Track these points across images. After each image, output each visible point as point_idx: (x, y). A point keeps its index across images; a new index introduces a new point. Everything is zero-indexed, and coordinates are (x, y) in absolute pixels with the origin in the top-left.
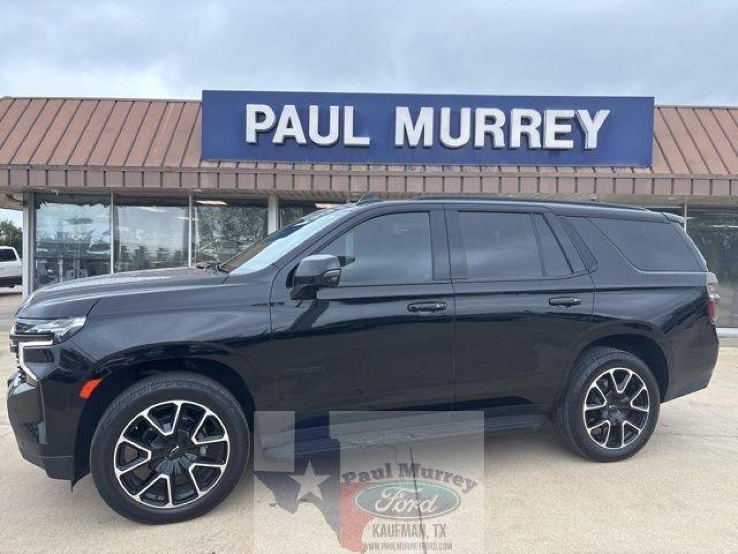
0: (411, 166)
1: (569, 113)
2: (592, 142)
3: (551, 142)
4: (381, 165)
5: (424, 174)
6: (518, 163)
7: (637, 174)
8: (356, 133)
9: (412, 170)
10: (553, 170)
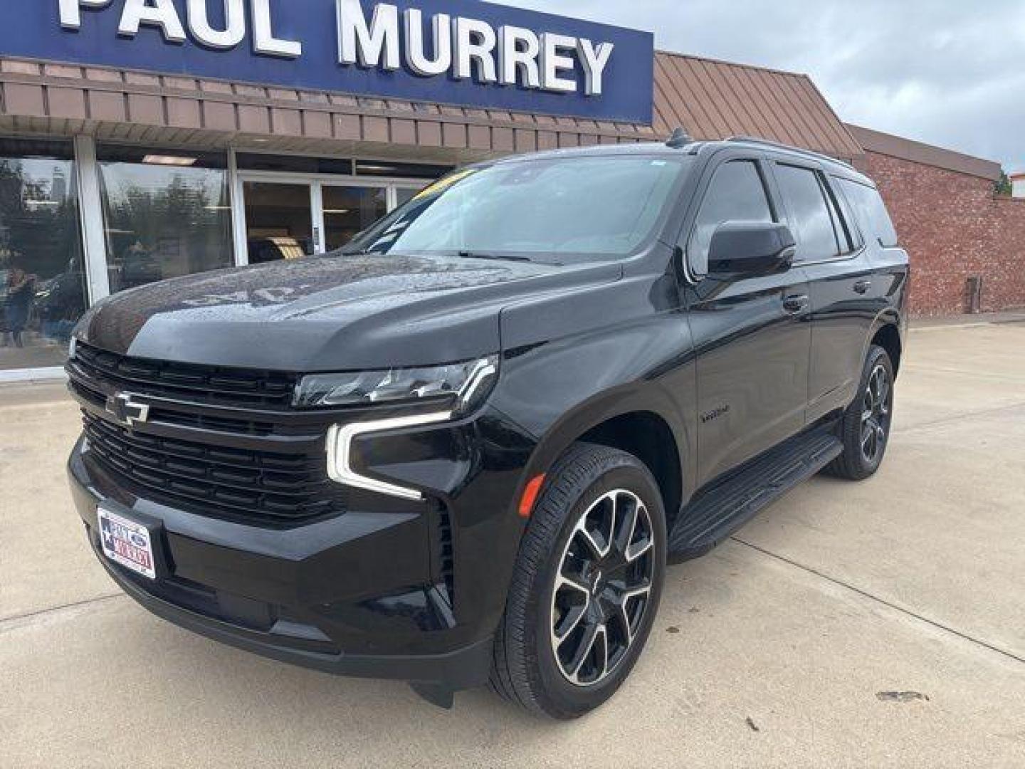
0: (366, 99)
1: (570, 42)
2: (595, 86)
3: (553, 83)
4: (319, 94)
5: (387, 114)
6: (510, 108)
7: (640, 134)
8: (276, 33)
9: (369, 104)
10: (551, 121)
